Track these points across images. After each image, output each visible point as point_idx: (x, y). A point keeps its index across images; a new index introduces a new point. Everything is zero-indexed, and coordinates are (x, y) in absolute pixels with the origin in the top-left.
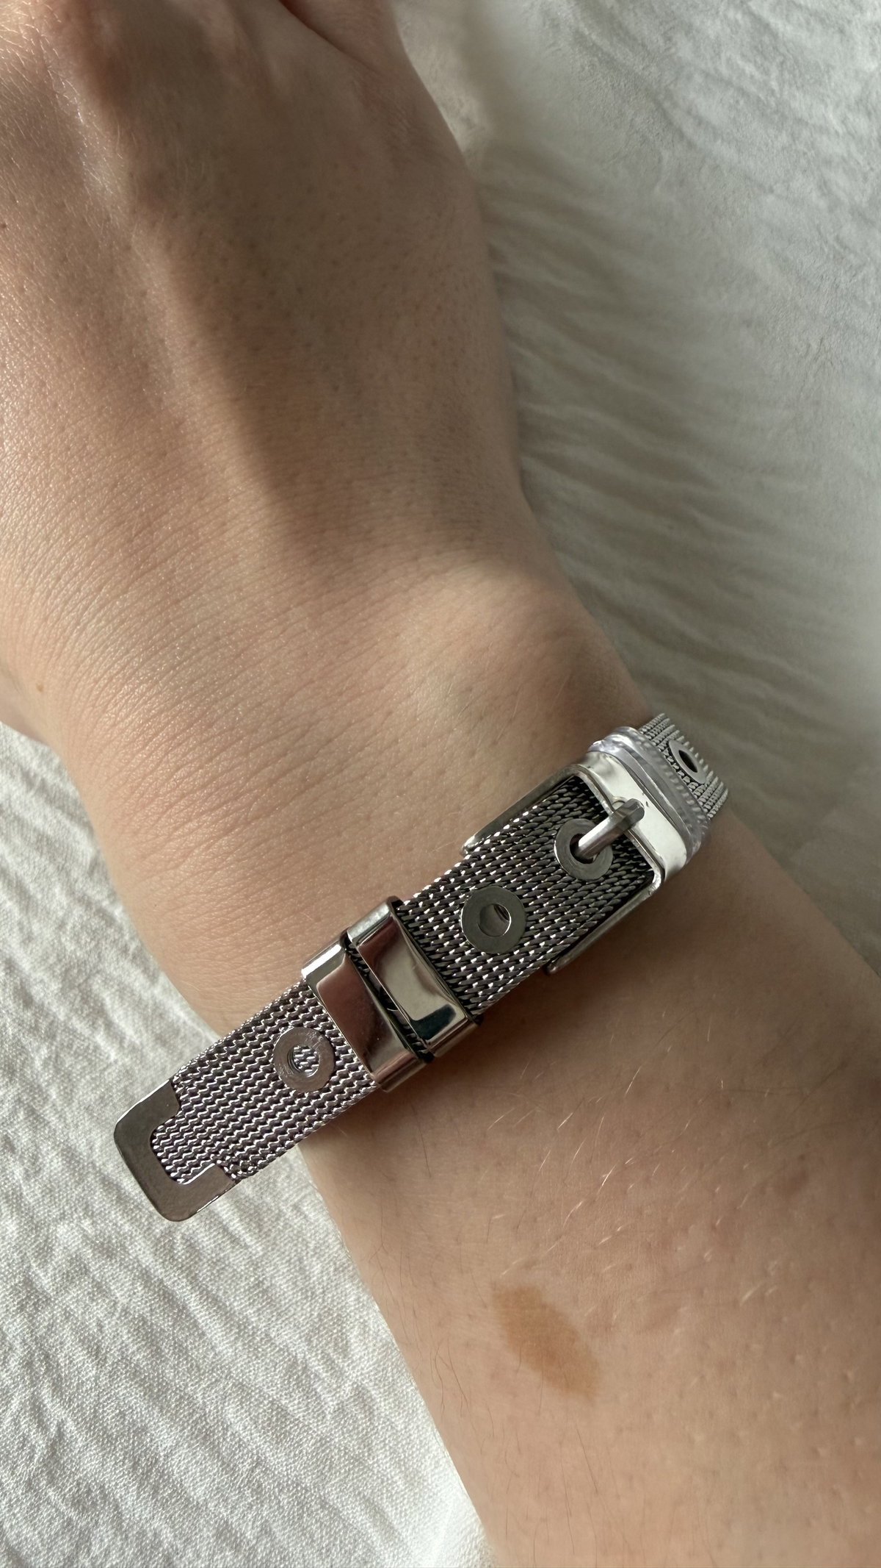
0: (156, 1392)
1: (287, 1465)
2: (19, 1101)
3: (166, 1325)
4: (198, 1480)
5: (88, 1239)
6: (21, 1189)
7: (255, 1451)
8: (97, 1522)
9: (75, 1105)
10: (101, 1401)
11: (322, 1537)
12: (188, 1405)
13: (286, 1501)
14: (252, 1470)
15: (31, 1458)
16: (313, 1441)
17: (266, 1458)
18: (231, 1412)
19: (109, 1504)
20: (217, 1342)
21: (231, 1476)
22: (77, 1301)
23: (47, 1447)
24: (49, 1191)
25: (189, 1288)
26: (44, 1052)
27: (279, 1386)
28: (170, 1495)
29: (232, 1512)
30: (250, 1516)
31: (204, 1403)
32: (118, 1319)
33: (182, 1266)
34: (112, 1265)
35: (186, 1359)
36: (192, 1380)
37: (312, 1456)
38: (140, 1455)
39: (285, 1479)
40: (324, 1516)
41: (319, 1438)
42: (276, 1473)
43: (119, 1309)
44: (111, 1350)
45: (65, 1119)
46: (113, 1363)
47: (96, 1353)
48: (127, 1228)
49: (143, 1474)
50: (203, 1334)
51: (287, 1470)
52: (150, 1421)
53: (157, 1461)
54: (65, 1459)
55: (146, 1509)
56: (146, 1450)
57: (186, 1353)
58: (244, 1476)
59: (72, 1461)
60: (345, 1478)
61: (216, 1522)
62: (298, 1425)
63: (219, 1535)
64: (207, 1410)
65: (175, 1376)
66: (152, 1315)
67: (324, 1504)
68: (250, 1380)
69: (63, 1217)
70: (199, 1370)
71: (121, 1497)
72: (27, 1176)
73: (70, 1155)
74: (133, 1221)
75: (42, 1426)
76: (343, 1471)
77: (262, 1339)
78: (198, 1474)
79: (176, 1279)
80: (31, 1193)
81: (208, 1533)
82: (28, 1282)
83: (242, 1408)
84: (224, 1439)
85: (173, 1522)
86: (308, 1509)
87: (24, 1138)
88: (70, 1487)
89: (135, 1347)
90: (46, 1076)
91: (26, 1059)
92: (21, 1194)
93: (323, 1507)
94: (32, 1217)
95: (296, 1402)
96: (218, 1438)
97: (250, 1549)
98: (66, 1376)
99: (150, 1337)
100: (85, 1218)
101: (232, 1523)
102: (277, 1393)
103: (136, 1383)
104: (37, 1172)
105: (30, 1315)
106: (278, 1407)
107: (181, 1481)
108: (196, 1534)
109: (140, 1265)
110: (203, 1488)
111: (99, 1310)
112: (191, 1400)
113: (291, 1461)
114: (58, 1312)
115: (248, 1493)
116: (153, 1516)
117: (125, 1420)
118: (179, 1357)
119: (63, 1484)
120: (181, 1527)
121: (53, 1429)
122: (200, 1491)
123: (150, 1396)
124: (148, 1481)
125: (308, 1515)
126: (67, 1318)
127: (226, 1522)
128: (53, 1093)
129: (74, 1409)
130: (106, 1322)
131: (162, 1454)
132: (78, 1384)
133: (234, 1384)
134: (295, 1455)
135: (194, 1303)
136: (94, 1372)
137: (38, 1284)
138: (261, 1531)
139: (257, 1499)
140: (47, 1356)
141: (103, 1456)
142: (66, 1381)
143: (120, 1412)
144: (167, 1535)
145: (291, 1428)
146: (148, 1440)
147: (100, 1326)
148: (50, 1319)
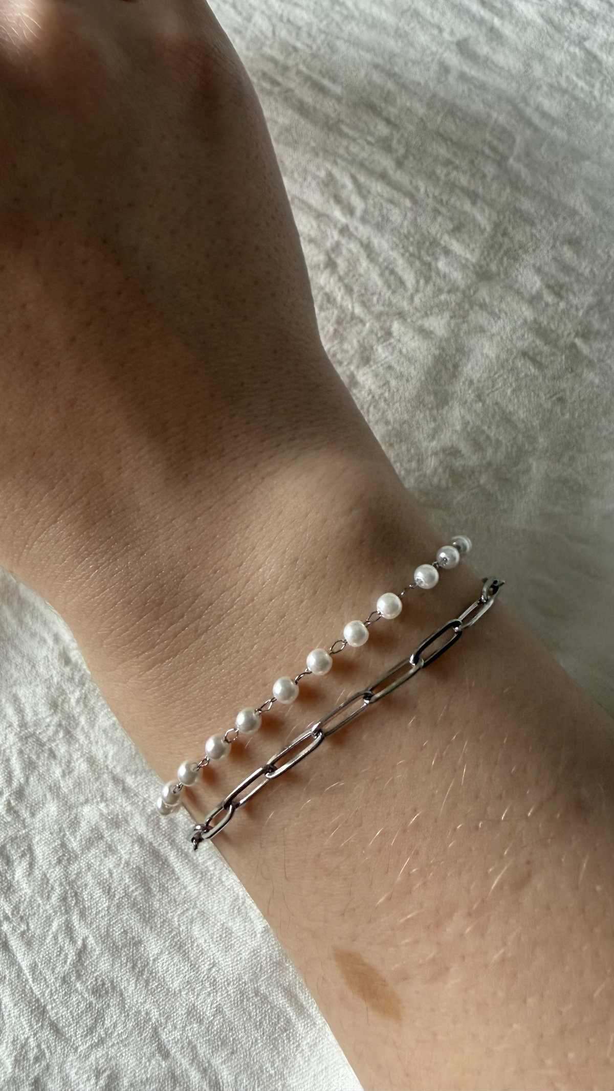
0: (147, 917)
1: (232, 967)
2: (60, 725)
3: (154, 872)
4: (175, 975)
5: (103, 815)
6: (59, 783)
7: (212, 957)
8: (109, 1004)
9: (96, 728)
10: (112, 923)
11: (256, 1015)
12: (168, 925)
13: (232, 991)
14: (210, 969)
15: (65, 962)
16: (249, 951)
17: (219, 962)
18: (196, 930)
19: (117, 992)
20: (187, 884)
21: (197, 973)
22: (96, 857)
23: (76, 954)
24: (78, 784)
25: (170, 847)
26: (77, 694)
27: (227, 913)
28: (157, 987)
29: (197, 998)
30: (209, 1000)
31: (179, 925)
32: (123, 868)
33: (165, 833)
34: (119, 833)
35: (167, 895)
36: (171, 909)
37: (249, 962)
38: (137, 959)
39: (232, 976)
40: (258, 1001)
41: (252, 950)
42: (226, 972)
43: (123, 862)
44: (118, 889)
45: (90, 738)
46: (119, 898)
47: (108, 891)
48: (129, 808)
49: (139, 972)
50: (178, 878)
51: (232, 970)
52: (143, 937)
53: (148, 964)
54: (88, 962)
55: (141, 995)
56: (140, 957)
57: (167, 891)
58: (205, 973)
59: (92, 964)
60: (271, 976)
61: (187, 1004)
62: (239, 940)
63: (189, 1013)
64: (181, 929)
65: (160, 906)
66: (145, 866)
67: (257, 993)
68: (209, 909)
69: (87, 801)
70: (176, 902)
71: (125, 988)
72: (64, 775)
73: (91, 761)
74: (133, 804)
75: (73, 940)
76: (269, 971)
77: (216, 882)
78: (175, 972)
79: (160, 842)
80: (66, 785)
81: (182, 1012)
82: (63, 845)
83: (203, 927)
84: (192, 949)
85: (159, 1005)
86: (246, 997)
87: (62, 749)
88: (91, 981)
89: (134, 887)
90: (78, 710)
91: (65, 698)
92: (60, 786)
93: (256, 995)
94: (67, 802)
95: (238, 924)
96: (188, 948)
97: (209, 1022)
98: (88, 907)
99: (144, 881)
100: (101, 802)
101: (197, 1005)
102: (226, 918)
103: (135, 911)
104: (70, 772)
105: (65, 866)
106: (226, 928)
107: (164, 977)
108: (174, 1012)
109: (137, 833)
110: (178, 981)
111: (110, 862)
112: (170, 922)
113: (235, 964)
114: (83, 864)
115: (207, 985)
116: (146, 1000)
117: (127, 936)
118: (163, 894)
119: (86, 979)
120: (164, 1008)
121: (80, 943)
122: (176, 984)
123: (144, 920)
124: (142, 977)
125: (247, 1001)
126: (89, 868)
127: (194, 1005)
128: (83, 720)
129: (94, 929)
130: (115, 871)
131: (151, 959)
132: (96, 913)
133: (198, 912)
134: (237, 961)
135: (172, 857)
136: (107, 904)
137: (70, 846)
138: (216, 1010)
139: (214, 989)
140: (76, 894)
141: (113, 960)
142: (89, 910)
143: (124, 931)
144: (155, 1014)
145: (235, 942)
146: (143, 949)
147: (111, 873)
148: (78, 869)
